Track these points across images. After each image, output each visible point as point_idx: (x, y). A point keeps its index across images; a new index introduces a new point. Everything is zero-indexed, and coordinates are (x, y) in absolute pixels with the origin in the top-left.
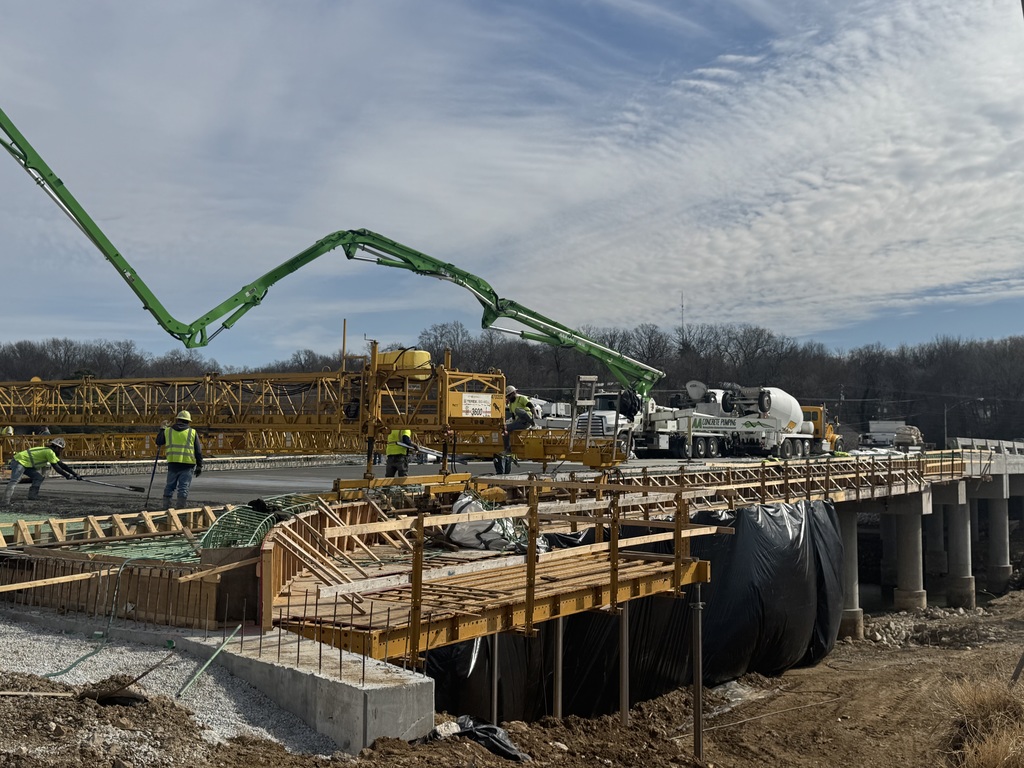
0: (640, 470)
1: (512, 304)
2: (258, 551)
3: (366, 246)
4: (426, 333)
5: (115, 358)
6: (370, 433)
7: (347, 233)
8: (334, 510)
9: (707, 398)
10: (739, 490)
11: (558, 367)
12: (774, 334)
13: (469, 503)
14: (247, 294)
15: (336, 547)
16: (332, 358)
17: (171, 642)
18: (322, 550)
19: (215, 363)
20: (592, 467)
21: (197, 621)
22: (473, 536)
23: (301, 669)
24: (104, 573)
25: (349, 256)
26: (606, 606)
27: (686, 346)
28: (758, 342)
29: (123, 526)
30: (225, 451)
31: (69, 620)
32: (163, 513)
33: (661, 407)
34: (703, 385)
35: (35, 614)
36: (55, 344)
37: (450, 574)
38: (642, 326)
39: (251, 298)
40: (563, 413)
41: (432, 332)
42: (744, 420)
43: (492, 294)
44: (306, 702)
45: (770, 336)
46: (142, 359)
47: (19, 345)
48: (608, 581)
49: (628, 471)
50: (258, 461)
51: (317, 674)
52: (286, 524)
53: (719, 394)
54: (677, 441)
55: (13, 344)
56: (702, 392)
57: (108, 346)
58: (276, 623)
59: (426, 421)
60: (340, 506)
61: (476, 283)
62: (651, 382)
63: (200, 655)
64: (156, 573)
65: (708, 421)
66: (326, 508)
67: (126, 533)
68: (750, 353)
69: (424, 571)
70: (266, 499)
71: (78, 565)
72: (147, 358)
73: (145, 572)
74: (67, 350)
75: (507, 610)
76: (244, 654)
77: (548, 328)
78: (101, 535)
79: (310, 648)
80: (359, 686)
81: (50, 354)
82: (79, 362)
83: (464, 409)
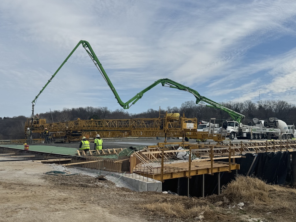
0: (229, 142)
1: (204, 97)
2: (130, 157)
3: (167, 83)
4: (183, 104)
5: (103, 111)
6: (166, 132)
7: (163, 79)
8: (149, 150)
9: (259, 123)
10: (260, 148)
11: (221, 113)
12: (288, 103)
13: (181, 149)
14: (138, 95)
15: (149, 159)
16: (158, 111)
17: (113, 175)
18: (146, 159)
19: (128, 112)
20: (216, 141)
21: (118, 171)
22: (182, 157)
23: (136, 179)
24: (100, 161)
25: (163, 85)
26: (210, 173)
27: (260, 107)
28: (283, 105)
29: (104, 152)
30: (127, 136)
31: (93, 170)
32: (112, 149)
33: (244, 125)
34: (258, 119)
35: (86, 169)
36: (88, 108)
37: (170, 163)
38: (247, 101)
39: (139, 96)
40: (217, 127)
41: (185, 103)
42: (269, 129)
43: (199, 95)
44: (137, 186)
45: (287, 103)
46: (109, 112)
47: (80, 108)
48: (210, 167)
49: (226, 142)
50: (137, 138)
51: (139, 180)
52: (137, 152)
53: (263, 122)
54: (248, 134)
55: (78, 108)
56: (257, 121)
57: (101, 108)
58: (134, 172)
59: (178, 129)
60: (150, 149)
61: (195, 92)
62: (241, 118)
63: (118, 176)
64: (110, 161)
65: (258, 129)
66: (147, 149)
67: (104, 153)
68: (280, 109)
69: (164, 162)
70: (133, 147)
71: (95, 159)
72: (110, 111)
73: (108, 161)
74: (91, 109)
75: (185, 172)
76: (126, 177)
77: (213, 104)
78: (99, 154)
79: (138, 176)
80: (147, 182)
81: (87, 110)
82: (94, 112)
83: (187, 127)
